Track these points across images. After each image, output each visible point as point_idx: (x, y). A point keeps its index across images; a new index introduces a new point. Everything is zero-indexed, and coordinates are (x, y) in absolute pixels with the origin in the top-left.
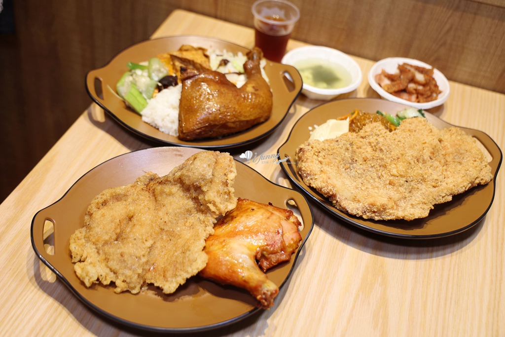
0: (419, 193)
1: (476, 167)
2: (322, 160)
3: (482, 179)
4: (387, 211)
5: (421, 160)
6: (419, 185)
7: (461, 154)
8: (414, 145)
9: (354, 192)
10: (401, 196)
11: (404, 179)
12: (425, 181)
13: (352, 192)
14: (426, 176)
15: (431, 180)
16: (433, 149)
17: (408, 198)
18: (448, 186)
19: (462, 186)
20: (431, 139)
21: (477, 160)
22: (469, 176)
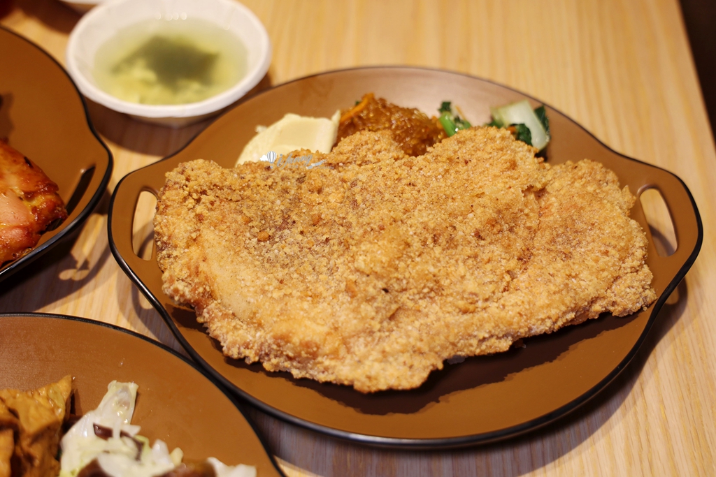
0: (417, 324)
1: (603, 270)
2: (205, 212)
3: (614, 304)
4: (319, 359)
5: (442, 240)
6: (422, 303)
7: (576, 232)
8: (447, 197)
9: (252, 300)
10: (360, 327)
11: (381, 284)
12: (442, 295)
13: (249, 299)
14: (445, 282)
15: (458, 293)
16: (499, 212)
17: (378, 334)
18: (503, 314)
19: (542, 316)
20: (500, 185)
21: (612, 251)
22: (572, 294)
